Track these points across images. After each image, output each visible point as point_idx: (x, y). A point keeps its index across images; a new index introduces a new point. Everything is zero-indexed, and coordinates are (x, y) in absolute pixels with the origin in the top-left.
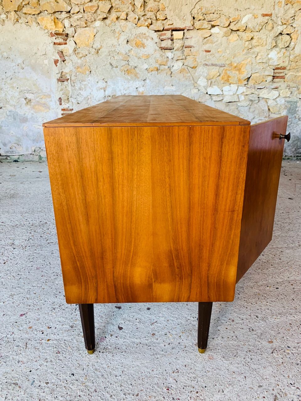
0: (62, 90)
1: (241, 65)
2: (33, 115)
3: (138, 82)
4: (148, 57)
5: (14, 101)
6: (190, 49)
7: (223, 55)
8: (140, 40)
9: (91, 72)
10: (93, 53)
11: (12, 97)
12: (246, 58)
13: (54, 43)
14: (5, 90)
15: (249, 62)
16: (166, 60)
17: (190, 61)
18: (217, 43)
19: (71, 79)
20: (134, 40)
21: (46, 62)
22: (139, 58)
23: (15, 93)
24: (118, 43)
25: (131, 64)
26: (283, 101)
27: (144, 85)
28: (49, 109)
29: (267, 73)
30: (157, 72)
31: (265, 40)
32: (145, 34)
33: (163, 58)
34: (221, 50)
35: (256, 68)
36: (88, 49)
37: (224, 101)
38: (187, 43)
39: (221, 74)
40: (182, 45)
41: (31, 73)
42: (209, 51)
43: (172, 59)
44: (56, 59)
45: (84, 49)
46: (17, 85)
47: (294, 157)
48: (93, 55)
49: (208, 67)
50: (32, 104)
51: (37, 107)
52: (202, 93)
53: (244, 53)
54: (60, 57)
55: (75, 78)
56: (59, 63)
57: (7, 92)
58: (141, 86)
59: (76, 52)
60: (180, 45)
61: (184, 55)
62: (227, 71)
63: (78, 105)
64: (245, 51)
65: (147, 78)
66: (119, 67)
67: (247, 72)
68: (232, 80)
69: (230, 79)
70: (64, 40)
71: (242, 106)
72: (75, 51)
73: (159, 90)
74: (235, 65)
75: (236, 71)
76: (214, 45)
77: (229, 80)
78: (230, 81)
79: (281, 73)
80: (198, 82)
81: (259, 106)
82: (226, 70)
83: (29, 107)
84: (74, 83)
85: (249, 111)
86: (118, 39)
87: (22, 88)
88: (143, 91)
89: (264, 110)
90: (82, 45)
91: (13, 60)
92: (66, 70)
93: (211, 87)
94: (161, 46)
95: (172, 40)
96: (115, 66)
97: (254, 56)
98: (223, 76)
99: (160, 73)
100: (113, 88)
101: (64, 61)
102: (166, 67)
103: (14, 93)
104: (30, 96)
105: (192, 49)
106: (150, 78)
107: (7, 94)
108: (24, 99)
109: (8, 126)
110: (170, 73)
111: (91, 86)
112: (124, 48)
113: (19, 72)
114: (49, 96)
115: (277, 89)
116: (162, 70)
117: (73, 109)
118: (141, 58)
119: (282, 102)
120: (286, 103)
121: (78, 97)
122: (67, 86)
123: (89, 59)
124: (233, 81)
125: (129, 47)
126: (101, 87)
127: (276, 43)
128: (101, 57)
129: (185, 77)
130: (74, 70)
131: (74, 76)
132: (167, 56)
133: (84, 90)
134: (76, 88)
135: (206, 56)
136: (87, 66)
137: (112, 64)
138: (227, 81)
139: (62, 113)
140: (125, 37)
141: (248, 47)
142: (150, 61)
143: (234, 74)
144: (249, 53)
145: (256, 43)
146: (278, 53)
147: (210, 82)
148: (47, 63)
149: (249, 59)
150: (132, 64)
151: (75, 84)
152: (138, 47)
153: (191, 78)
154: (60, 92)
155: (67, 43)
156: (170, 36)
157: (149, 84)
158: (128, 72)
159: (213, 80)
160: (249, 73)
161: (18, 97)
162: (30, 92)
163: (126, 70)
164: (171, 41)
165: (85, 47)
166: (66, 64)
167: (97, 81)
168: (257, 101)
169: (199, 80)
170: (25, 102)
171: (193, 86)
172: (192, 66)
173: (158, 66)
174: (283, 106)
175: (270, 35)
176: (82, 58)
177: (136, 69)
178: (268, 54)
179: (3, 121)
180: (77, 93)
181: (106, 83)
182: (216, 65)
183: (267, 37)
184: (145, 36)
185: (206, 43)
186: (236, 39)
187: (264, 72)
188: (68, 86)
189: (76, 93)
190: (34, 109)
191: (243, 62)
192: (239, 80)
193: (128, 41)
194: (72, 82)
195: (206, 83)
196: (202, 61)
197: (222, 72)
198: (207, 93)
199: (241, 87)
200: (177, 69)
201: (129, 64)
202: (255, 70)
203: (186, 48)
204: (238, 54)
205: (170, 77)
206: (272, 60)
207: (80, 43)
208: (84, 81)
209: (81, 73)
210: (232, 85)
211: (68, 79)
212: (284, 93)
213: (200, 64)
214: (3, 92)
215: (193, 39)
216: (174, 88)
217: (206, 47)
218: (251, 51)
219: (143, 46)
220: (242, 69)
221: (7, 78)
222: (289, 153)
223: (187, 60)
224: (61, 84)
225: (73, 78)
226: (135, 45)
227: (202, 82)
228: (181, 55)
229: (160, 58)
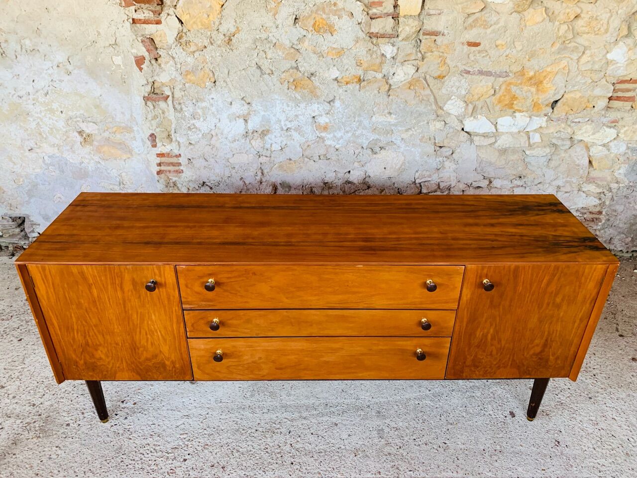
0: (155, 117)
1: (544, 74)
2: (99, 165)
3: (316, 105)
4: (340, 52)
5: (57, 138)
6: (434, 37)
7: (507, 53)
8: (324, 16)
9: (217, 83)
10: (219, 42)
11: (51, 129)
12: (557, 61)
13: (133, 20)
14: (37, 115)
15: (564, 69)
16: (378, 61)
17: (431, 65)
18: (497, 27)
19: (173, 97)
20: (310, 16)
21: (118, 60)
22: (321, 55)
23: (56, 121)
24: (274, 23)
25: (303, 68)
26: (623, 149)
27: (330, 111)
28: (132, 155)
29: (598, 92)
30: (358, 87)
31: (605, 22)
32: (335, 4)
33: (374, 56)
34: (504, 43)
35: (576, 82)
36: (209, 33)
37: (496, 145)
38: (429, 25)
39: (497, 90)
40: (419, 29)
41: (87, 83)
42: (476, 45)
43: (393, 58)
44: (140, 54)
45: (199, 35)
46: (60, 107)
47: (627, 252)
48: (219, 46)
49: (470, 76)
50: (95, 143)
51: (105, 149)
52: (451, 130)
53: (553, 50)
54: (148, 51)
55: (183, 93)
56: (145, 64)
57: (41, 120)
58: (323, 113)
59: (183, 41)
60: (414, 30)
61: (420, 51)
62: (512, 86)
63: (191, 147)
64: (557, 46)
65: (337, 98)
66: (276, 74)
67: (554, 88)
68: (520, 104)
69: (515, 102)
70: (154, 12)
71: (533, 156)
72: (180, 38)
73: (360, 122)
74: (532, 74)
75: (530, 86)
76: (489, 31)
77: (513, 104)
78: (516, 107)
79: (628, 90)
80: (446, 106)
81: (570, 156)
82: (510, 84)
83: (88, 148)
84: (180, 104)
85: (548, 166)
86: (274, 15)
87: (70, 113)
88: (326, 123)
89: (579, 165)
90: (195, 26)
91: (45, 56)
92: (163, 78)
93: (472, 118)
94: (371, 31)
95: (395, 17)
96: (268, 71)
97: (575, 56)
98: (501, 97)
99: (364, 87)
100: (264, 115)
101: (156, 59)
102: (379, 76)
103: (54, 122)
104: (89, 128)
105: (439, 39)
106: (342, 97)
107: (41, 123)
108: (77, 134)
109: (50, 184)
110: (387, 87)
111: (217, 112)
112: (288, 34)
113: (61, 81)
114: (129, 129)
115: (614, 124)
116: (369, 82)
117: (180, 155)
118: (325, 56)
119: (621, 150)
120: (629, 152)
121: (189, 132)
122: (166, 110)
123: (212, 56)
124: (522, 107)
125: (298, 31)
126: (237, 115)
127: (629, 28)
128: (236, 52)
129: (419, 96)
130: (179, 78)
131: (180, 89)
132: (383, 52)
133: (202, 119)
134: (186, 113)
135: (469, 55)
136: (208, 70)
137: (262, 68)
138: (510, 106)
139: (159, 162)
140: (291, 10)
141: (565, 37)
142: (345, 61)
143: (526, 92)
144: (565, 48)
145: (583, 26)
146: (629, 50)
147: (471, 107)
148: (121, 63)
149: (564, 63)
150: (305, 67)
151: (183, 106)
152: (319, 32)
153: (432, 99)
154: (153, 122)
155: (163, 20)
156: (391, 10)
157: (340, 109)
158: (296, 84)
159: (479, 104)
160: (558, 93)
161: (64, 130)
162: (89, 119)
163: (292, 80)
164: (392, 20)
165: (201, 29)
166: (162, 66)
167: (230, 100)
168: (567, 147)
169: (449, 102)
170: (79, 139)
171: (435, 116)
172: (436, 75)
173: (360, 72)
174: (622, 159)
175: (619, 13)
176: (196, 54)
177: (313, 78)
178: (608, 52)
179: (37, 175)
180: (188, 125)
181: (249, 106)
182: (488, 74)
183: (611, 16)
184: (335, 8)
185: (471, 26)
186: (541, 19)
187: (593, 89)
188: (168, 111)
189: (185, 125)
190: (100, 152)
191: (549, 69)
192: (536, 105)
193: (296, 19)
194: (175, 103)
195: (463, 110)
196: (459, 64)
197: (500, 87)
198: (463, 129)
199: (538, 118)
200: (403, 80)
201: (297, 68)
202: (574, 86)
203: (424, 34)
204: (541, 51)
205: (385, 97)
206: (614, 64)
207: (191, 22)
208: (202, 100)
209: (194, 83)
210: (517, 114)
211: (168, 96)
212: (628, 132)
213: (452, 70)
214: (32, 119)
215: (443, 18)
216: (392, 119)
217: (471, 36)
218: (570, 45)
219: (331, 30)
220: (545, 82)
221: (37, 92)
222: (618, 246)
223: (425, 60)
224: (152, 107)
225: (178, 94)
226: (311, 28)
227: (454, 107)
228: (414, 51)
229: (367, 57)
